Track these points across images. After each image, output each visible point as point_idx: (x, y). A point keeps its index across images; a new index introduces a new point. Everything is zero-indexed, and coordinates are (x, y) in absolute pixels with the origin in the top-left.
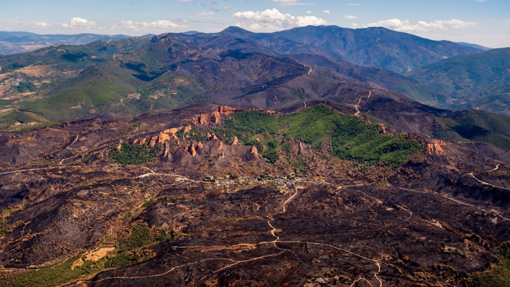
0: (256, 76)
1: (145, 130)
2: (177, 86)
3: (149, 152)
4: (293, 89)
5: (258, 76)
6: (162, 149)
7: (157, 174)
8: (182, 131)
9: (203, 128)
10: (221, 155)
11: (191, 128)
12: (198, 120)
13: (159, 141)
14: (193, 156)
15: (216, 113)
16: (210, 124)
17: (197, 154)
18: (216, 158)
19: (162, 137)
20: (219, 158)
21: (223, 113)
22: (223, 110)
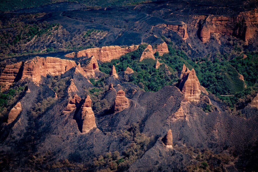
9: (203, 52)
10: (162, 140)
11: (168, 51)
12: (197, 29)
13: (22, 78)
14: (84, 133)
15: (252, 16)
16: (229, 45)
17: (98, 130)
18: (145, 147)
19: (31, 67)
20: (153, 149)
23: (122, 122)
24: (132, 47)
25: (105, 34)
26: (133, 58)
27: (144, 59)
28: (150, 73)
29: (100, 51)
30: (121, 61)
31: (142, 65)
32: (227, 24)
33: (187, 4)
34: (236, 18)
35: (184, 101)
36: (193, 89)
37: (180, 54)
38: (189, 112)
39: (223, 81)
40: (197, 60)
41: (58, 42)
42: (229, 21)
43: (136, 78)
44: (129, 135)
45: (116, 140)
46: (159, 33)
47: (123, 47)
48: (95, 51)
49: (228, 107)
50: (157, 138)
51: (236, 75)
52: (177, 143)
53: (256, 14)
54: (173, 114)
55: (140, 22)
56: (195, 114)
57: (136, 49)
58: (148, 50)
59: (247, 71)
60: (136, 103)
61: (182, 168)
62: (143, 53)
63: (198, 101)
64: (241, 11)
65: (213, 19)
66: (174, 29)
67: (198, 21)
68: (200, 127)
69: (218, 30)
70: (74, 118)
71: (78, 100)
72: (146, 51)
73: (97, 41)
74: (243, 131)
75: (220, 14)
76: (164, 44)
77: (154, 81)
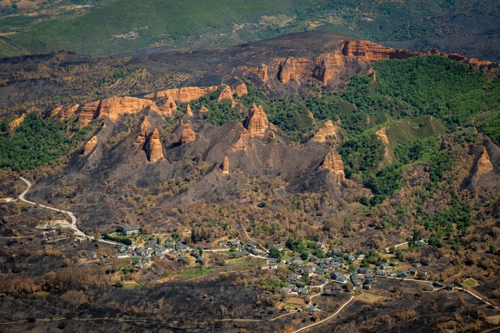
7: (22, 202)
8: (213, 96)
9: (282, 93)
10: (220, 166)
11: (247, 92)
12: (278, 71)
13: (100, 116)
14: (152, 162)
15: (332, 58)
16: (308, 85)
17: (164, 159)
18: (204, 173)
19: (108, 105)
20: (210, 174)
21: (355, 57)
22: (355, 50)
23: (189, 151)
24: (211, 88)
25: (187, 76)
26: (212, 98)
27: (221, 100)
28: (224, 112)
29: (179, 91)
30: (200, 101)
31: (220, 105)
32: (307, 66)
33: (270, 47)
34: (316, 59)
35: (244, 134)
36: (258, 124)
37: (259, 95)
38: (248, 143)
39: (293, 119)
40: (275, 101)
41: (141, 84)
42: (309, 63)
43: (210, 116)
44: (193, 164)
45: (181, 168)
46: (240, 75)
47: (203, 88)
48: (175, 92)
49: (292, 142)
50: (215, 165)
51: (306, 113)
52: (235, 171)
53: (336, 55)
54: (233, 145)
55: (223, 65)
56: (253, 145)
57: (215, 90)
58: (226, 91)
59: (319, 110)
60: (201, 135)
61: (235, 191)
62: (221, 94)
63: (263, 135)
64: (321, 53)
65: (293, 61)
66: (255, 70)
67: (279, 63)
68: (257, 156)
69: (298, 72)
70: (143, 149)
71: (147, 133)
72: (224, 92)
73: (179, 83)
74: (295, 159)
75: (300, 56)
76: (244, 85)
77: (226, 118)
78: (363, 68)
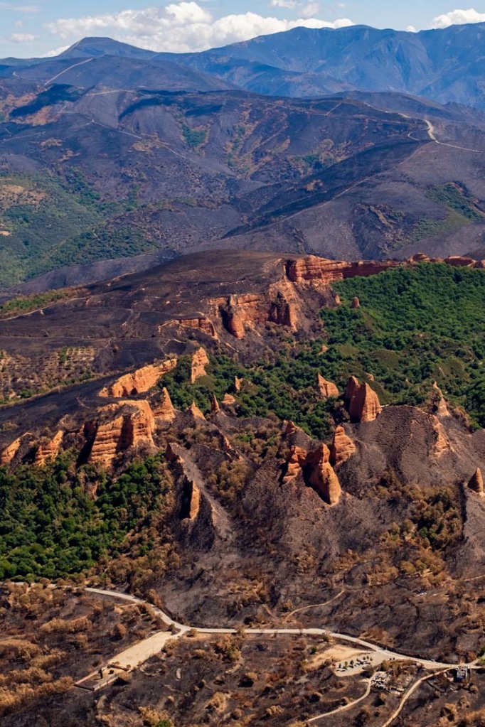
0: (249, 162)
1: (16, 387)
2: (6, 207)
3: (98, 504)
4: (429, 186)
5: (257, 161)
6: (168, 479)
7: (203, 634)
8: (180, 376)
10: (469, 487)
11: (208, 360)
12: (222, 319)
13: (134, 443)
14: (333, 505)
15: (285, 288)
16: (272, 335)
17: (348, 494)
21: (308, 283)
22: (306, 272)
23: (362, 475)
24: (168, 363)
25: (91, 351)
27: (196, 379)
29: (134, 379)
31: (201, 388)
34: (268, 294)
35: (435, 424)
38: (448, 438)
42: (259, 300)
46: (174, 335)
47: (155, 366)
48: (128, 380)
50: (460, 485)
54: (433, 447)
56: (457, 440)
57: (175, 366)
58: (196, 363)
62: (192, 369)
64: (271, 283)
65: (239, 301)
66: (193, 324)
67: (218, 308)
69: (248, 317)
70: (308, 485)
72: (195, 365)
78: (327, 295)
